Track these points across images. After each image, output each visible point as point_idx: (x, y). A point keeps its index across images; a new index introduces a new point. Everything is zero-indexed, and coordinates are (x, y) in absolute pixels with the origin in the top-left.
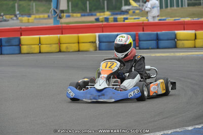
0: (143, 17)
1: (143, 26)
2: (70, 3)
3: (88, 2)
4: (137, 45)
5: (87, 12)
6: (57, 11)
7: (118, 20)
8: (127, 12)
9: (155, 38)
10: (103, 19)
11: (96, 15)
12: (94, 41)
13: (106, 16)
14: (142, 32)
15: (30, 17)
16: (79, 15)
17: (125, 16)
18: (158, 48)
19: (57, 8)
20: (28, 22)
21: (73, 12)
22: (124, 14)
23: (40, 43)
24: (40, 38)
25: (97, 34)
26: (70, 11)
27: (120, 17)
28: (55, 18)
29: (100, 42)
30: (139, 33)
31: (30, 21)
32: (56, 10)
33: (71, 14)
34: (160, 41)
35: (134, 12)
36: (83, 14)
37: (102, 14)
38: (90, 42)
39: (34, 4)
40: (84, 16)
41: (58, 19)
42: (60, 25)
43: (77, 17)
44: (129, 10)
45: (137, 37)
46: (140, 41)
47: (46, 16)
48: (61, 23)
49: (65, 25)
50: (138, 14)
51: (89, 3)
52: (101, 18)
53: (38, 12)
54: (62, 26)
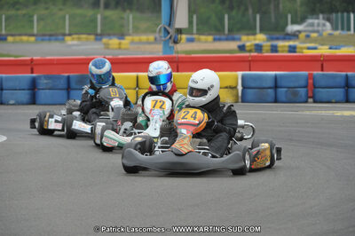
0: (322, 45)
1: (322, 62)
2: (195, 17)
3: (226, 17)
4: (310, 94)
5: (224, 34)
6: (170, 30)
7: (279, 49)
8: (295, 36)
9: (343, 84)
10: (253, 47)
11: (240, 39)
12: (234, 85)
13: (257, 42)
14: (321, 72)
15: (123, 39)
16: (210, 38)
17: (291, 43)
18: (347, 101)
19: (170, 25)
20: (120, 48)
21: (200, 32)
22: (290, 39)
23: (137, 86)
24: (137, 77)
25: (240, 74)
26: (195, 31)
27: (283, 44)
28: (166, 43)
29: (244, 87)
30: (315, 73)
31: (123, 46)
32: (167, 28)
33: (195, 36)
34: (351, 90)
35: (308, 36)
36: (218, 37)
37: (251, 37)
38: (226, 87)
39: (131, 17)
40: (220, 40)
41: (171, 45)
42: (174, 55)
43: (206, 42)
44: (300, 32)
45: (311, 81)
46: (315, 87)
47: (151, 38)
48: (177, 52)
49: (184, 55)
50: (315, 41)
51: (229, 19)
52: (248, 44)
53: (137, 30)
54: (179, 58)
